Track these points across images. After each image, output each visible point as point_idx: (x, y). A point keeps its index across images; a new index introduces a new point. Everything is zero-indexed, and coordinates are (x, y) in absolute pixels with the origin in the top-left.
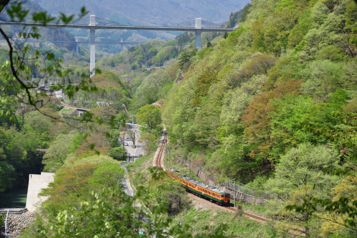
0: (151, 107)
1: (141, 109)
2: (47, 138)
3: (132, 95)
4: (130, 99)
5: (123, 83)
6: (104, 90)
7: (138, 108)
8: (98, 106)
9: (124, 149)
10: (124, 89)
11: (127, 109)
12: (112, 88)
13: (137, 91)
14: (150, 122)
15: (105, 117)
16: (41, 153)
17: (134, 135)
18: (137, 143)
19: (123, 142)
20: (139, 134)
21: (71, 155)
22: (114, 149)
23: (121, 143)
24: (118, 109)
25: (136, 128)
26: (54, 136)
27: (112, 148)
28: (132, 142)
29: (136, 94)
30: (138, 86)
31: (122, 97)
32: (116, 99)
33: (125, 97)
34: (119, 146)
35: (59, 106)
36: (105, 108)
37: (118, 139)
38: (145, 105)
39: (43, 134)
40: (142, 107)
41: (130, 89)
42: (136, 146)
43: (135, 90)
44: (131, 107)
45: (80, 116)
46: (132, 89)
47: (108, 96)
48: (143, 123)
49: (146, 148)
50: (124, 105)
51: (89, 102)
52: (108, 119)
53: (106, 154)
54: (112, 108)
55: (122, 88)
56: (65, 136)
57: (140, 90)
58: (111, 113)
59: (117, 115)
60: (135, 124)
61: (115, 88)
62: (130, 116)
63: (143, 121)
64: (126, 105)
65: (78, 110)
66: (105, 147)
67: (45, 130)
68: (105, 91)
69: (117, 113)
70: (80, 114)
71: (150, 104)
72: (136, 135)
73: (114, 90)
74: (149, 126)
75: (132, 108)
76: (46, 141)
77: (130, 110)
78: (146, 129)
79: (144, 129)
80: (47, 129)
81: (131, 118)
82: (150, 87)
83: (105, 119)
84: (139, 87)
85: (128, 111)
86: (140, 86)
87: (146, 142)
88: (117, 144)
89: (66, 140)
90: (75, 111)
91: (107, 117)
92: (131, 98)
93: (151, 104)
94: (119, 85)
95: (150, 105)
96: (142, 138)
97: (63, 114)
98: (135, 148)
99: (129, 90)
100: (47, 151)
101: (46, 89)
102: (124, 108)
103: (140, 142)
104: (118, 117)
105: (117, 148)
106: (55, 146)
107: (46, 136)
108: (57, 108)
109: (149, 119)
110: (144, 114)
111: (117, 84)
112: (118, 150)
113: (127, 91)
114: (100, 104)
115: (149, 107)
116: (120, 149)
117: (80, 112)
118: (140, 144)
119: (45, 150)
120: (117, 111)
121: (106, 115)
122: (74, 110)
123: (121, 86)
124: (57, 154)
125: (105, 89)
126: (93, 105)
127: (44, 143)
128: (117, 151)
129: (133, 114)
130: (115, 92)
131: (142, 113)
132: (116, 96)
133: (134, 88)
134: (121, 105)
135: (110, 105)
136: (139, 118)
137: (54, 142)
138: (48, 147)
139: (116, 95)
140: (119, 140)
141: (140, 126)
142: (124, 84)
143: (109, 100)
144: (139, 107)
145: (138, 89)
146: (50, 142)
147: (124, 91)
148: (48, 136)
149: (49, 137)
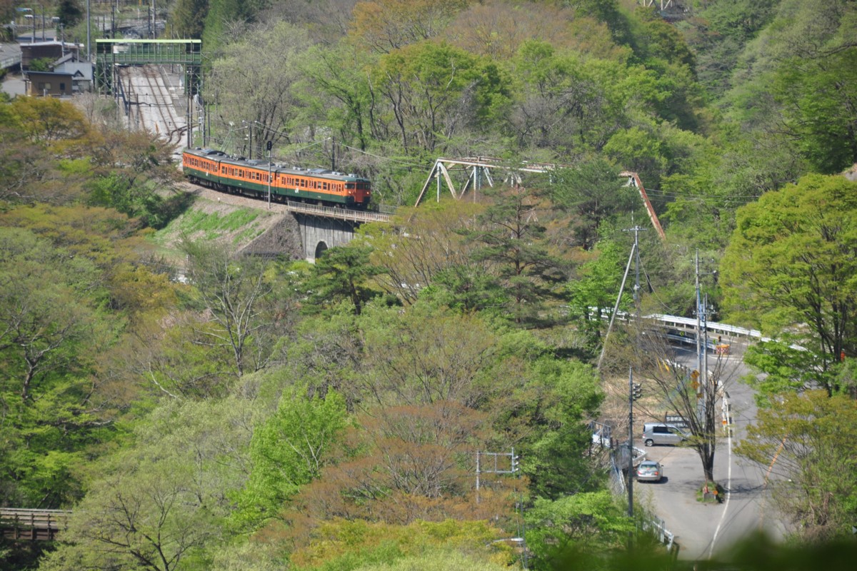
0: (838, 194)
1: (761, 208)
2: (71, 427)
3: (700, 104)
4: (683, 137)
5: (632, 16)
6: (491, 70)
7: (743, 201)
8: (445, 190)
9: (631, 509)
10: (639, 57)
11: (659, 209)
12: (546, 53)
13: (736, 74)
14: (827, 308)
15: (493, 270)
16: (28, 536)
17: (711, 404)
18: (728, 467)
19: (625, 453)
20: (746, 397)
21: (244, 550)
22: (556, 505)
23: (608, 462)
24: (586, 209)
25: (728, 352)
26: (124, 411)
27: (540, 500)
28: (694, 457)
29: (733, 94)
30: (750, 33)
31: (625, 123)
32: (576, 139)
33: (641, 116)
34: (594, 487)
35: (165, 194)
36: (492, 204)
37: (590, 429)
38: (792, 176)
39: (44, 402)
40: (771, 194)
41: (688, 59)
42: (721, 490)
43: (723, 69)
44: (687, 190)
45: (311, 260)
46: (703, 59)
47: (517, 117)
48: (779, 310)
49: (797, 500)
50: (632, 181)
51: (380, 161)
52: (512, 282)
53: (497, 549)
54: (546, 203)
55: (626, 50)
56: (198, 409)
57: (761, 61)
58: (532, 245)
59: (579, 254)
60: (715, 319)
61: (573, 56)
62: (682, 264)
63: (777, 301)
64: (652, 183)
65: (302, 219)
66: (488, 494)
67: (62, 372)
68: (495, 81)
69: (585, 238)
70: (311, 248)
71: (826, 170)
72: (722, 404)
73: (561, 72)
74: (825, 335)
75: (697, 201)
76: (68, 447)
77: (682, 217)
78: (801, 362)
79: (780, 358)
80: (73, 360)
81: (687, 274)
82: (837, 41)
83: (490, 286)
84: (755, 46)
85: (664, 223)
86: (763, 35)
87: (801, 457)
88: (582, 473)
89: (206, 446)
90: (279, 225)
91: (507, 274)
92: (689, 123)
93: (837, 168)
94: (604, 28)
95: (831, 181)
96: (771, 430)
97: (191, 250)
98: (720, 500)
99: (677, 72)
100: (69, 520)
101: (70, 68)
102: (632, 205)
103: (749, 453)
104: (587, 269)
105: (582, 503)
106: (129, 486)
107: (63, 412)
108: (150, 207)
109: (825, 282)
110: (780, 246)
111: (590, 22)
112: (587, 519)
113: (665, 80)
114: (461, 176)
115: (818, 194)
116: (606, 509)
117: (314, 236)
118: (754, 474)
119: (57, 517)
120: (581, 223)
121: (499, 258)
122: (274, 220)
123: (621, 42)
124: (141, 544)
125: (500, 66)
126: (407, 181)
127: (51, 461)
128: (579, 520)
129: (703, 245)
130: (567, 81)
131: (770, 240)
132: (580, 113)
133: (720, 48)
134: (613, 177)
135: (530, 181)
136: (745, 275)
137: (122, 456)
138: (80, 496)
139: (575, 109)
140: (596, 438)
141: (756, 333)
142: (641, 26)
143: (523, 145)
144: (751, 194)
145: (746, 54)
146: (92, 457)
147: (639, 74)
148: (76, 413)
149: (85, 418)
